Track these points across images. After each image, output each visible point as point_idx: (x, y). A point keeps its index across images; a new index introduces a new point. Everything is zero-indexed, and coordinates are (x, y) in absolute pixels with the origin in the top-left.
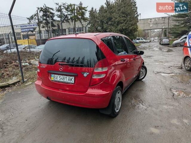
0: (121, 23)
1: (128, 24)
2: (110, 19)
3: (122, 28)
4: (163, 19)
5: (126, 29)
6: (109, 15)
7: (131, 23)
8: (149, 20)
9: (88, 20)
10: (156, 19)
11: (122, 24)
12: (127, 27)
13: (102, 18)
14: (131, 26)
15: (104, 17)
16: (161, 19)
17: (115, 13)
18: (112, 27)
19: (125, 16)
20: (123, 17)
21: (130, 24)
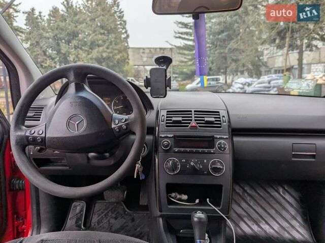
0: (99, 46)
1: (112, 48)
2: (74, 35)
3: (102, 56)
4: (162, 51)
5: (108, 58)
6: (71, 27)
7: (118, 47)
8: (141, 51)
9: (22, 32)
10: (152, 50)
11: (101, 48)
12: (111, 55)
13: (56, 32)
14: (119, 53)
15: (62, 29)
16: (158, 50)
17: (85, 24)
18: (80, 52)
19: (106, 32)
20: (101, 34)
21: (116, 49)
